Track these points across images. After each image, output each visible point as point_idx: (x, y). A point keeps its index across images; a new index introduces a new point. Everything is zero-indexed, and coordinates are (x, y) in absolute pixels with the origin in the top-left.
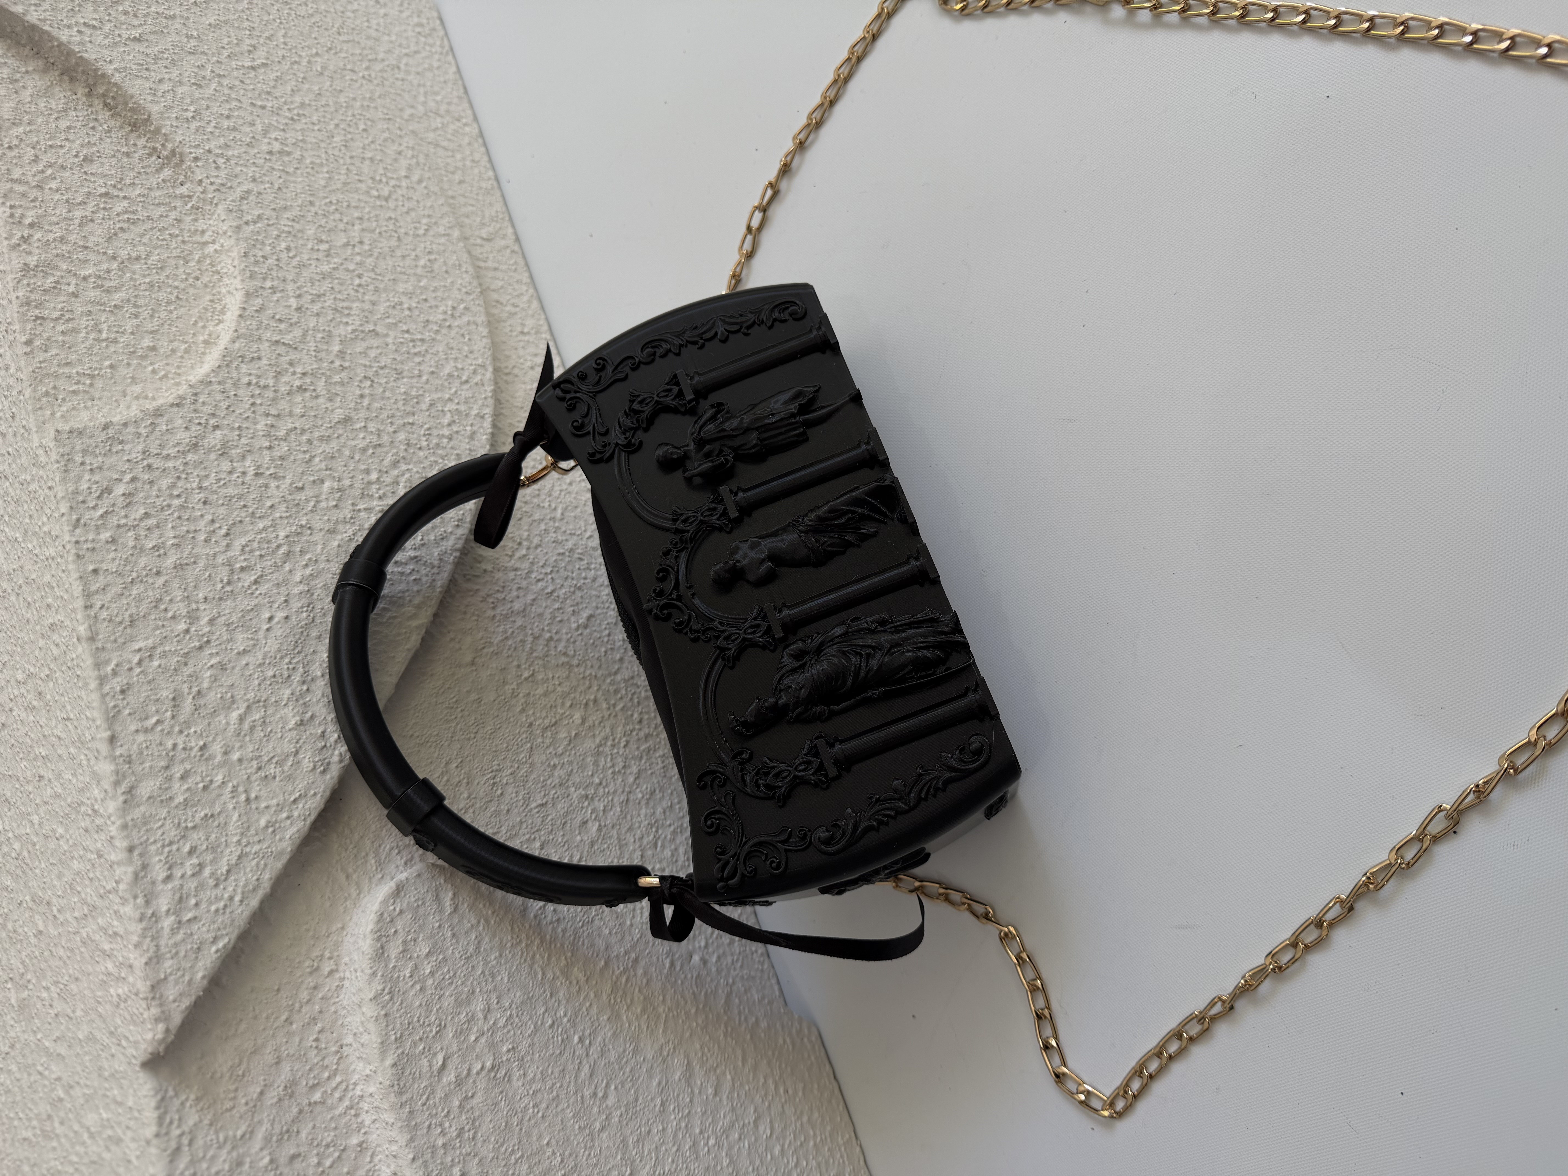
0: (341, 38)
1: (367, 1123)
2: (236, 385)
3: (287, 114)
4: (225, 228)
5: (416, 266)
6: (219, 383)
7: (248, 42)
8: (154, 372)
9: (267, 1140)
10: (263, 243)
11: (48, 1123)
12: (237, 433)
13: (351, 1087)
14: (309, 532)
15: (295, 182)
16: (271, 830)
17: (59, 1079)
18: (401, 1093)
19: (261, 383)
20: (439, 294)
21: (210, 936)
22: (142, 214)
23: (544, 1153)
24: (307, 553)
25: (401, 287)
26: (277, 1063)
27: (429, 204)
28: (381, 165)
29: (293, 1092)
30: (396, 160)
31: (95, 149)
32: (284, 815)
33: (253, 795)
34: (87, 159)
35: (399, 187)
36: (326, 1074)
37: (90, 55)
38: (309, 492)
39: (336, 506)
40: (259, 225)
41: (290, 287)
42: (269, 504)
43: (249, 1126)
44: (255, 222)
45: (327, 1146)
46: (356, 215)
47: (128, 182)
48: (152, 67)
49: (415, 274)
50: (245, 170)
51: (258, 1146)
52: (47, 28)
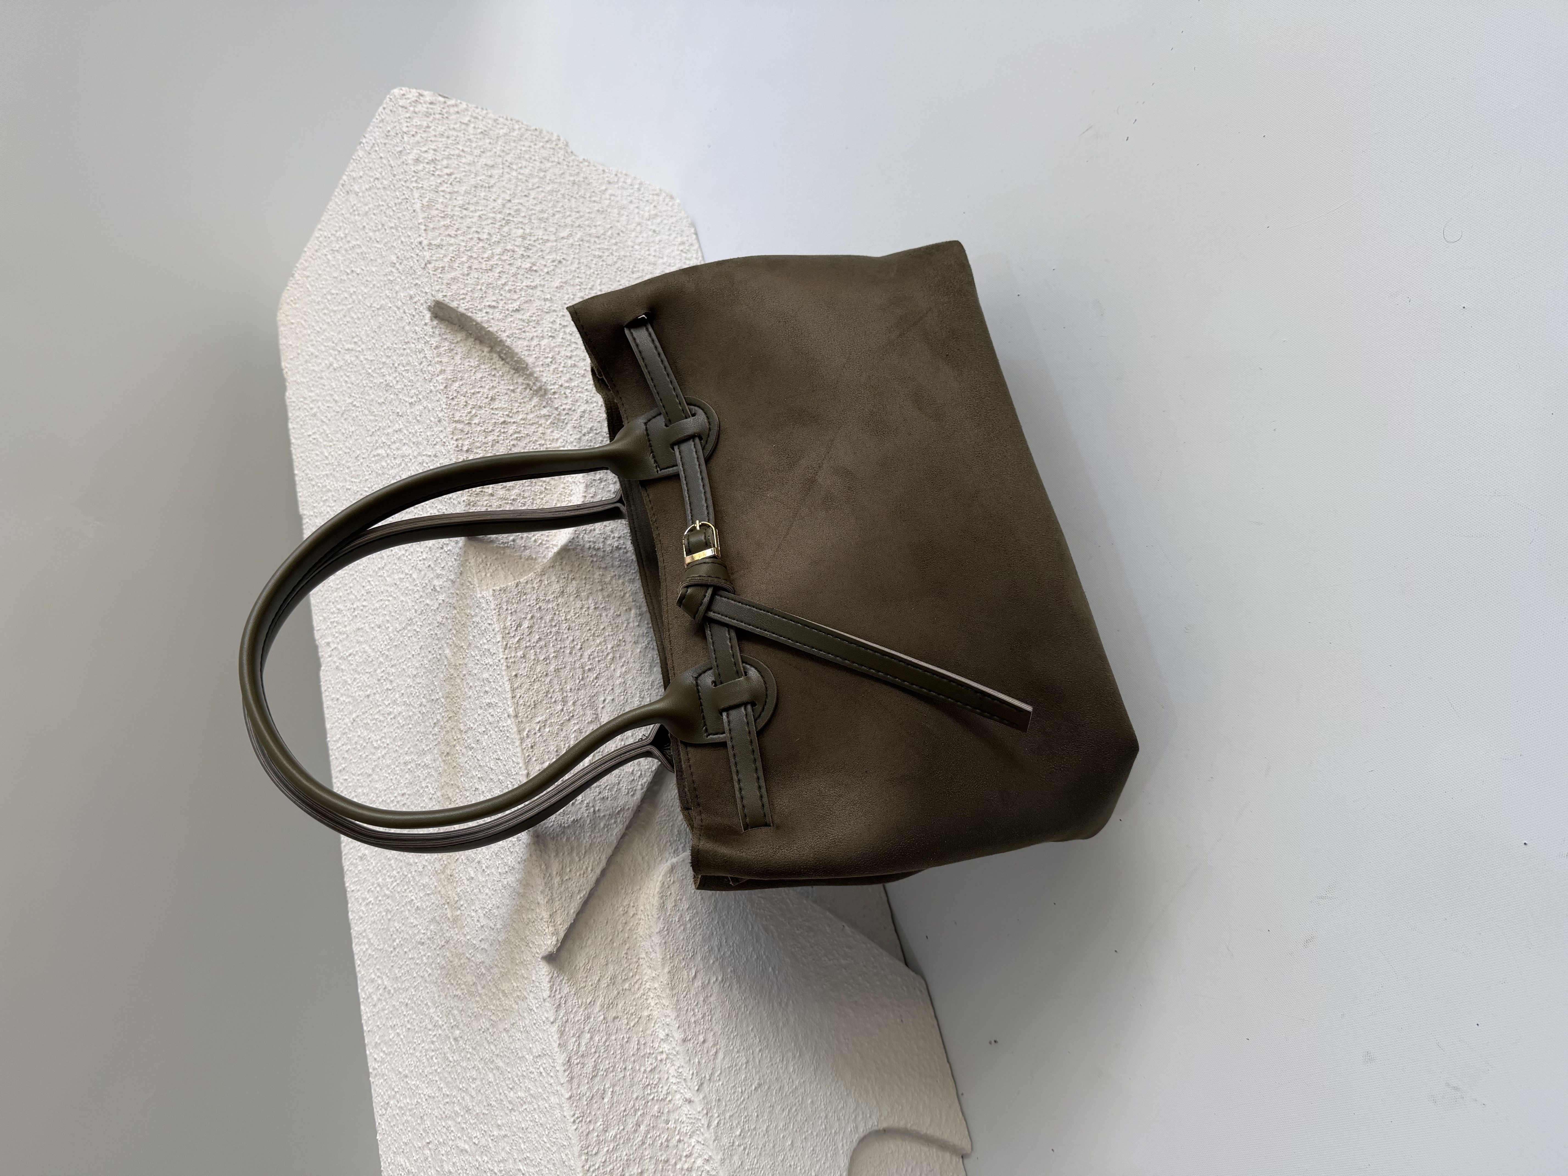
1: (652, 1004)
9: (602, 1006)
11: (473, 987)
13: (644, 983)
16: (606, 829)
17: (483, 962)
18: (672, 989)
21: (577, 890)
23: (750, 1035)
26: (607, 965)
29: (614, 982)
31: (496, 390)
32: (614, 820)
34: (493, 399)
36: (631, 974)
37: (493, 329)
43: (593, 998)
45: (632, 1014)
47: (515, 411)
48: (527, 329)
51: (597, 1010)
52: (470, 314)
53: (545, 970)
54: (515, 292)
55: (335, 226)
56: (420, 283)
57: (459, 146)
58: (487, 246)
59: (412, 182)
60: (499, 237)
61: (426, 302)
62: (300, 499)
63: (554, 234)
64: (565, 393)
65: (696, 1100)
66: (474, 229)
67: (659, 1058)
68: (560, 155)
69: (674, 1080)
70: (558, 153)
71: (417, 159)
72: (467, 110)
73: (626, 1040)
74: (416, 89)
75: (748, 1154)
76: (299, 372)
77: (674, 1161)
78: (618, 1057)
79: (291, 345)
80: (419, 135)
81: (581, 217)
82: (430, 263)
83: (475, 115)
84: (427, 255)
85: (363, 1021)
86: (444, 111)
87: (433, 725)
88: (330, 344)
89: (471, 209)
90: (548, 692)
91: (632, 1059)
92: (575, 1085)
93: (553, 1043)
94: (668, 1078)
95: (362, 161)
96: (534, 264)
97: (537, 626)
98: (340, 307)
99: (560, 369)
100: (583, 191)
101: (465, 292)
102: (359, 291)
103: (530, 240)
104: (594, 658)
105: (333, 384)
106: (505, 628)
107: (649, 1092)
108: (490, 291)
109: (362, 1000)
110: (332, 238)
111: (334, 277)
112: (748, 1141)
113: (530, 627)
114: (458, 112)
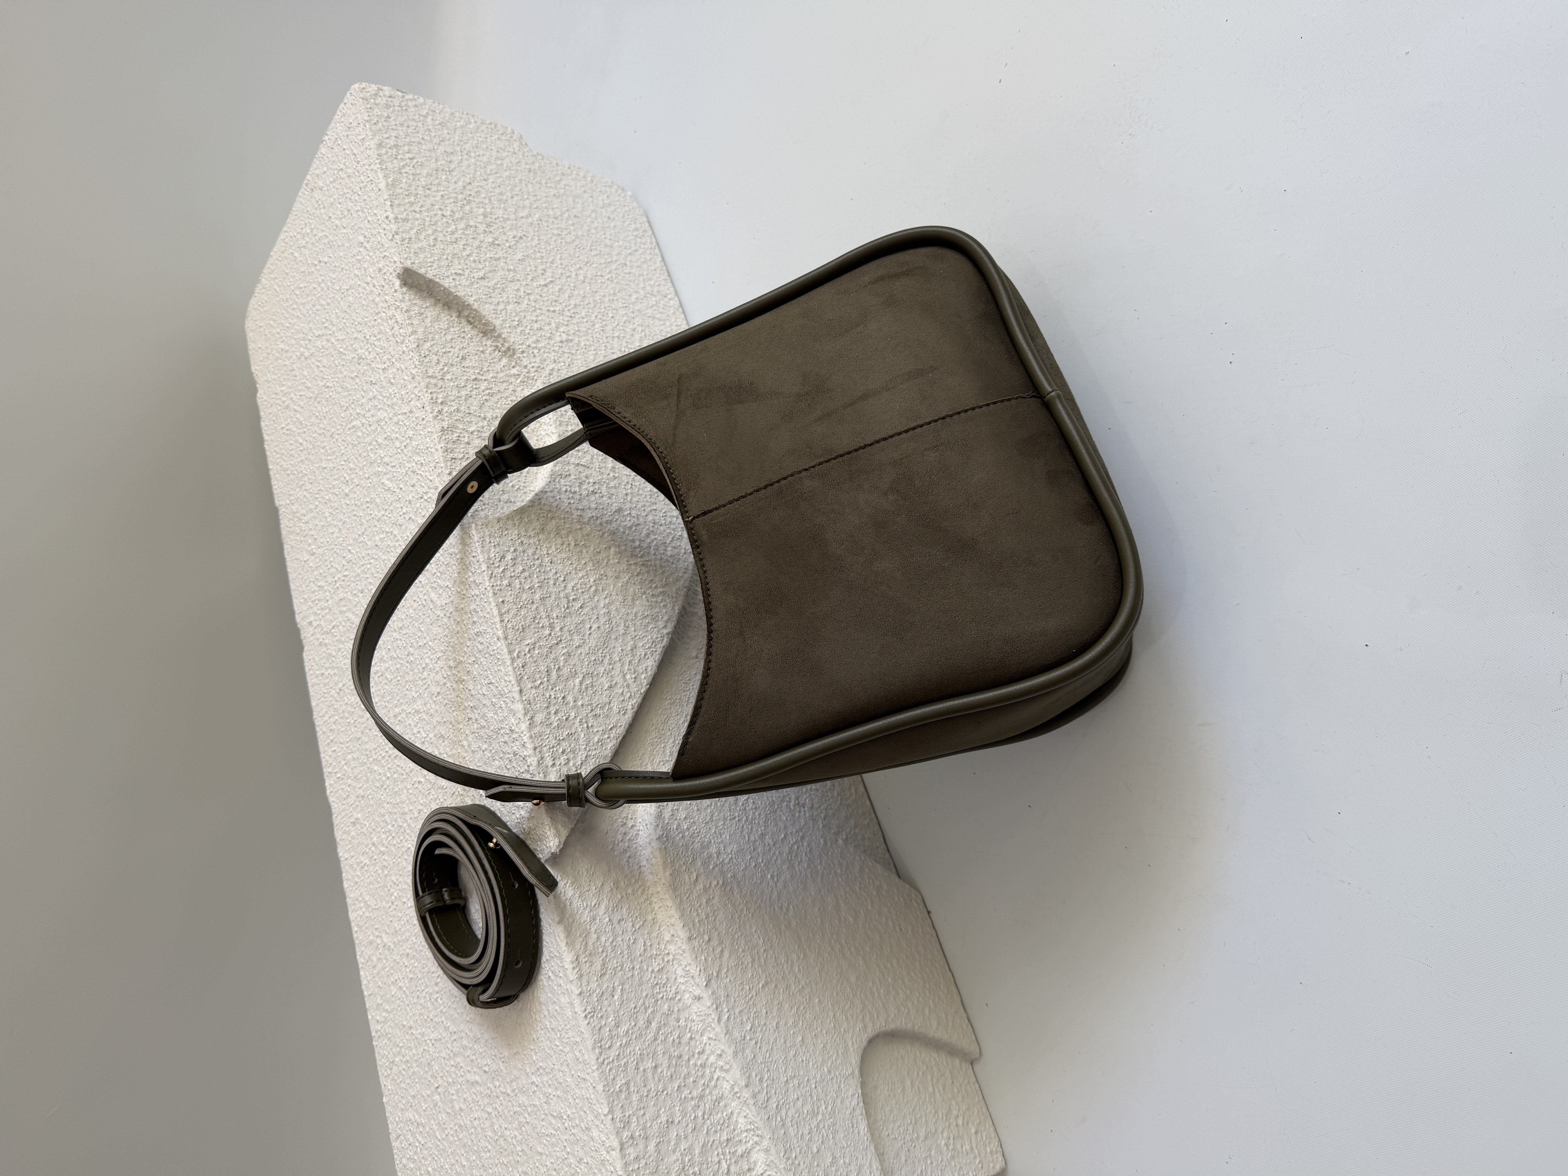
0: (594, 253)
1: (657, 907)
3: (568, 314)
7: (541, 267)
9: (607, 909)
18: (675, 891)
23: (754, 935)
31: (466, 351)
32: (606, 736)
33: (590, 725)
34: (463, 358)
37: (461, 294)
47: (486, 369)
48: (493, 295)
52: (437, 280)
54: (480, 262)
55: (302, 224)
56: (388, 254)
57: (419, 135)
58: (450, 221)
59: (376, 164)
60: (461, 214)
61: (395, 271)
62: (275, 492)
63: (515, 213)
64: (533, 353)
65: (705, 995)
66: (437, 207)
67: (666, 959)
68: (515, 146)
69: (682, 980)
70: (513, 144)
71: (380, 144)
72: (424, 104)
73: (632, 941)
74: (376, 84)
75: (760, 1048)
76: (269, 371)
77: (687, 1057)
79: (260, 348)
80: (381, 124)
81: (538, 200)
82: (397, 234)
83: (432, 109)
84: (394, 227)
85: (363, 987)
86: (403, 104)
87: (421, 670)
88: (301, 335)
89: (433, 189)
90: (535, 618)
91: (640, 959)
92: (584, 983)
94: (676, 979)
95: (325, 157)
96: (496, 239)
97: (520, 559)
98: (309, 299)
99: (527, 332)
100: (538, 179)
101: (432, 260)
102: (328, 278)
103: (491, 218)
104: (577, 590)
105: (305, 373)
106: (489, 559)
107: (658, 990)
108: (456, 261)
109: (360, 966)
110: (298, 236)
111: (302, 272)
112: (759, 1035)
113: (513, 559)
114: (416, 106)
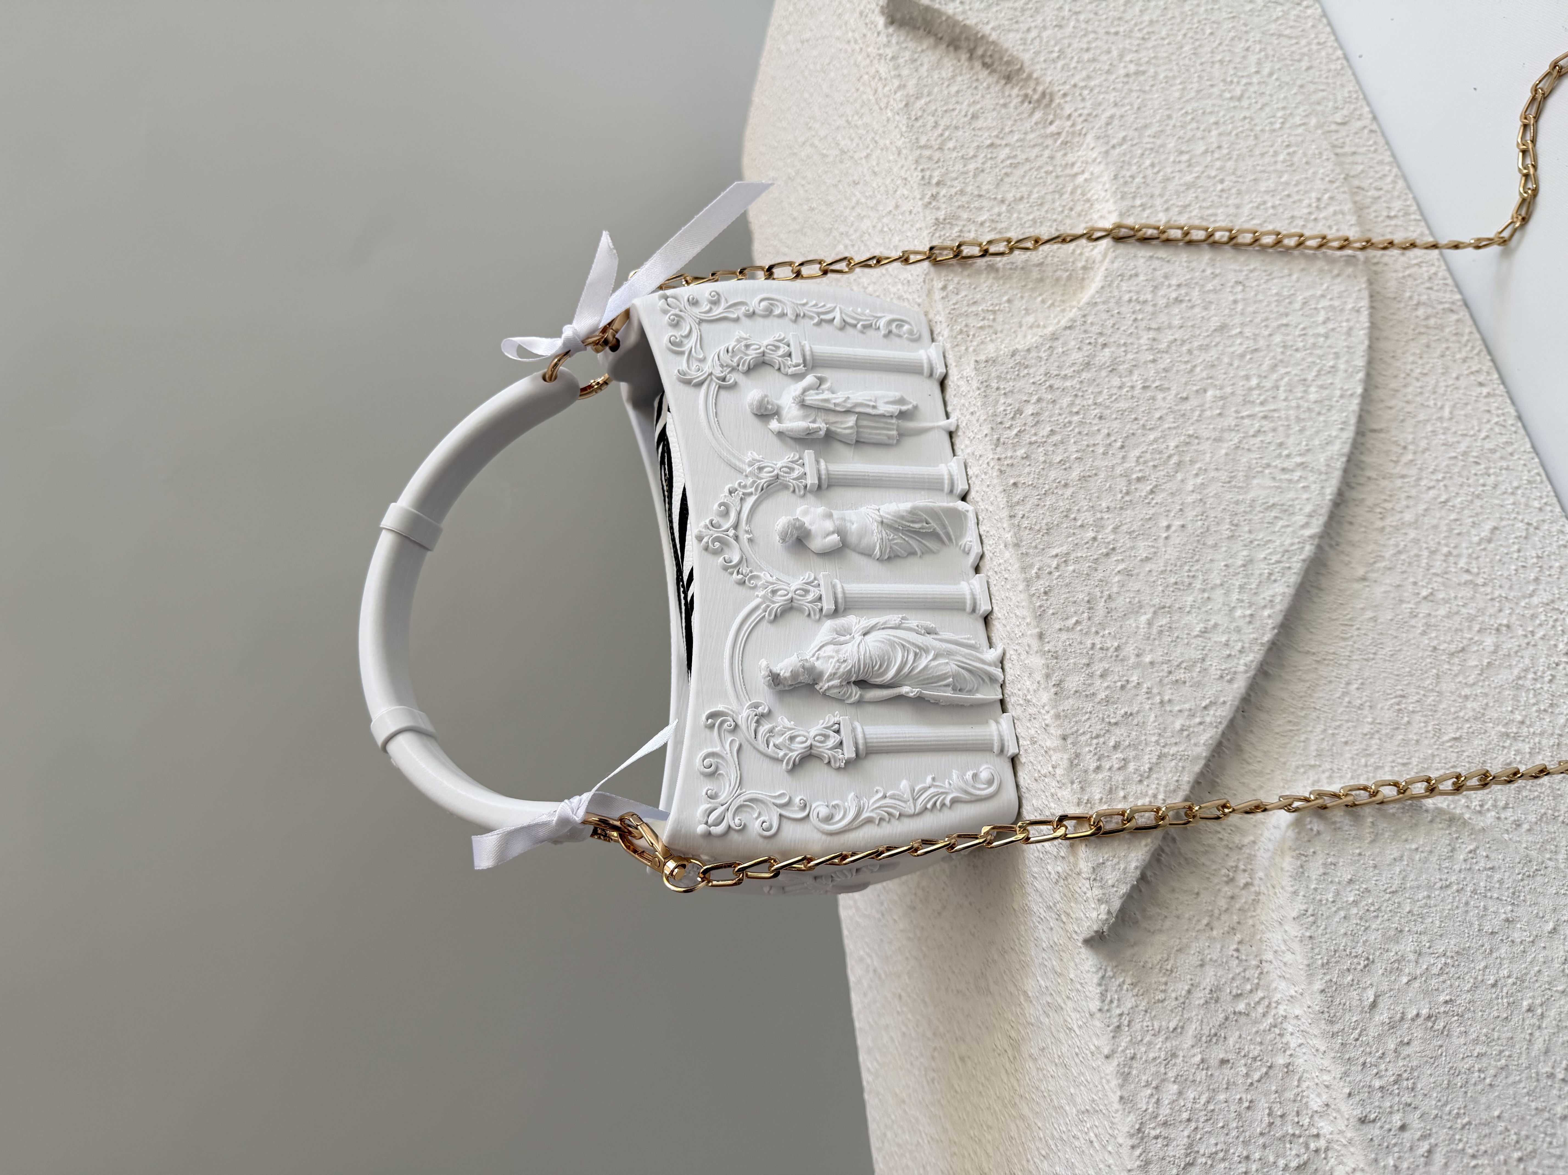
2: (1118, 302)
3: (1139, 35)
4: (1094, 156)
5: (1276, 162)
6: (1104, 303)
8: (1043, 301)
9: (1198, 1038)
10: (1129, 164)
12: (1123, 349)
13: (1274, 1005)
14: (1196, 441)
15: (1152, 99)
16: (1185, 733)
19: (1141, 299)
20: (1301, 187)
22: (1022, 157)
24: (1196, 462)
25: (1263, 187)
26: (1202, 966)
27: (1282, 96)
28: (1232, 65)
29: (1218, 997)
30: (1244, 57)
32: (1197, 720)
33: (1166, 698)
34: (974, 117)
35: (1250, 84)
37: (971, 21)
38: (1194, 402)
39: (1220, 414)
40: (1124, 147)
41: (1158, 202)
42: (1157, 415)
43: (1180, 1021)
44: (1121, 145)
45: (1255, 1059)
46: (1212, 120)
47: (1007, 130)
48: (1020, 19)
49: (1275, 171)
50: (1107, 96)
51: (1190, 1042)
52: (937, 6)
53: (1090, 963)
61: (878, 5)
67: (1312, 1146)
73: (1246, 1104)
78: (1234, 1133)
91: (1261, 1141)
93: (1110, 1094)
99: (1073, 65)
102: (811, 60)
110: (784, 22)
111: (787, 67)
